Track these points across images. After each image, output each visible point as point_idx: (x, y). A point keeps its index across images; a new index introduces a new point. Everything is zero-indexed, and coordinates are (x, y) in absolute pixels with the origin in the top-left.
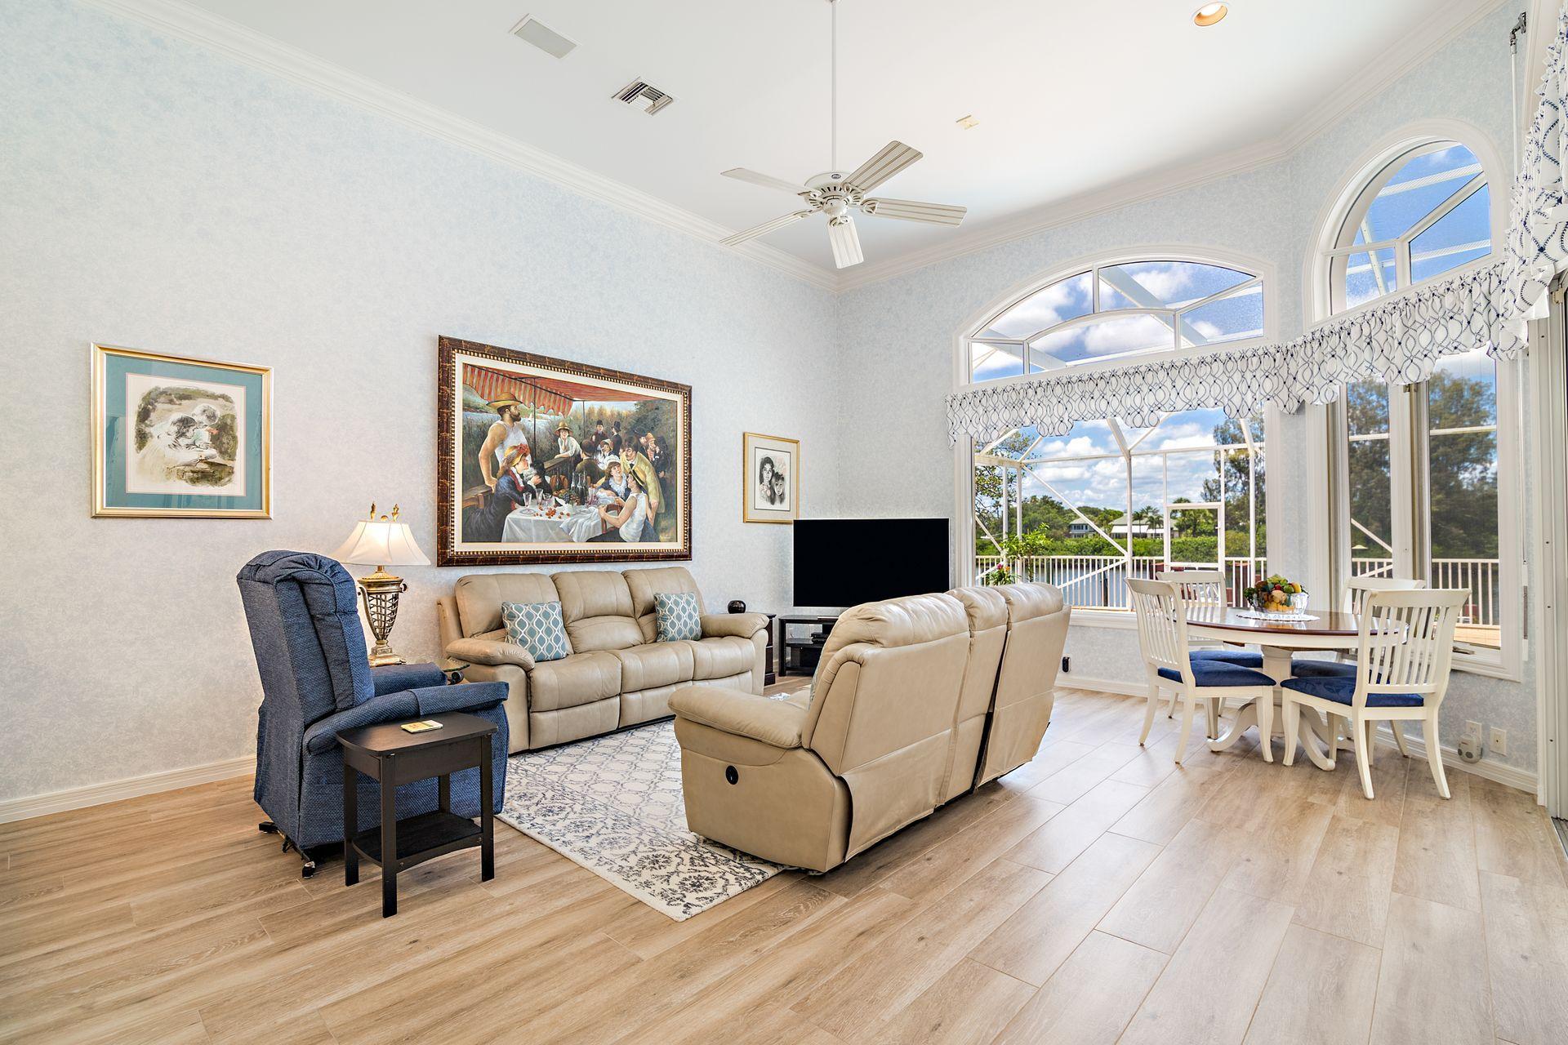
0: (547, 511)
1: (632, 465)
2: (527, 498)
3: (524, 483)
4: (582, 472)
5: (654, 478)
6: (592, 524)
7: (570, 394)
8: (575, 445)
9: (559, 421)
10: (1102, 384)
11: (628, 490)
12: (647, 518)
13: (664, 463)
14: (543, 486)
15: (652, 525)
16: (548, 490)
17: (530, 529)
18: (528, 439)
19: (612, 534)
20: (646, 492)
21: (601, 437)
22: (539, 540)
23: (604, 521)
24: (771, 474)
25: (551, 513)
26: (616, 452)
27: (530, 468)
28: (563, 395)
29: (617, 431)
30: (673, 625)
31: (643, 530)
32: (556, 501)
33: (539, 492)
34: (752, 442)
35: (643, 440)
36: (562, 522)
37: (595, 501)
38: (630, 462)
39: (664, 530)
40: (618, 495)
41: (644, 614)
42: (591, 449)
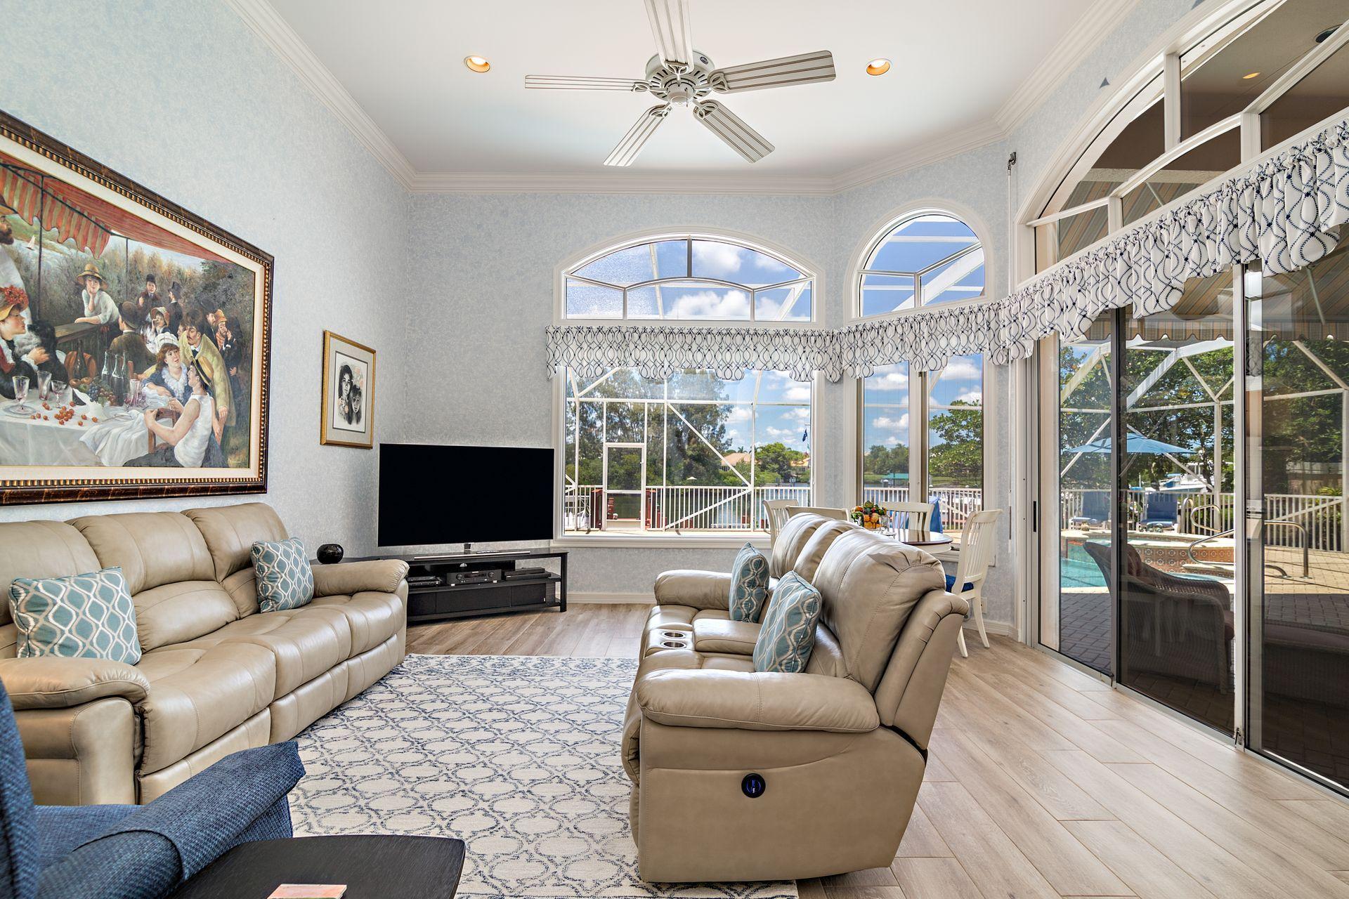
0: (57, 411)
1: (195, 353)
2: (20, 387)
3: (16, 357)
4: (120, 352)
5: (223, 374)
6: (134, 437)
7: (104, 221)
8: (110, 308)
9: (85, 262)
10: (699, 338)
11: (188, 390)
12: (213, 432)
13: (237, 355)
14: (50, 366)
15: (219, 443)
16: (61, 375)
17: (23, 442)
18: (26, 280)
19: (164, 455)
20: (213, 395)
21: (154, 301)
22: (40, 462)
23: (152, 435)
24: (349, 387)
25: (65, 416)
26: (172, 328)
27: (28, 333)
28: (93, 219)
29: (177, 297)
30: (285, 585)
31: (208, 451)
32: (74, 396)
33: (44, 377)
34: (334, 344)
35: (211, 318)
36: (84, 432)
37: (140, 403)
38: (193, 348)
39: (234, 451)
40: (174, 396)
41: (230, 574)
42: (137, 318)
